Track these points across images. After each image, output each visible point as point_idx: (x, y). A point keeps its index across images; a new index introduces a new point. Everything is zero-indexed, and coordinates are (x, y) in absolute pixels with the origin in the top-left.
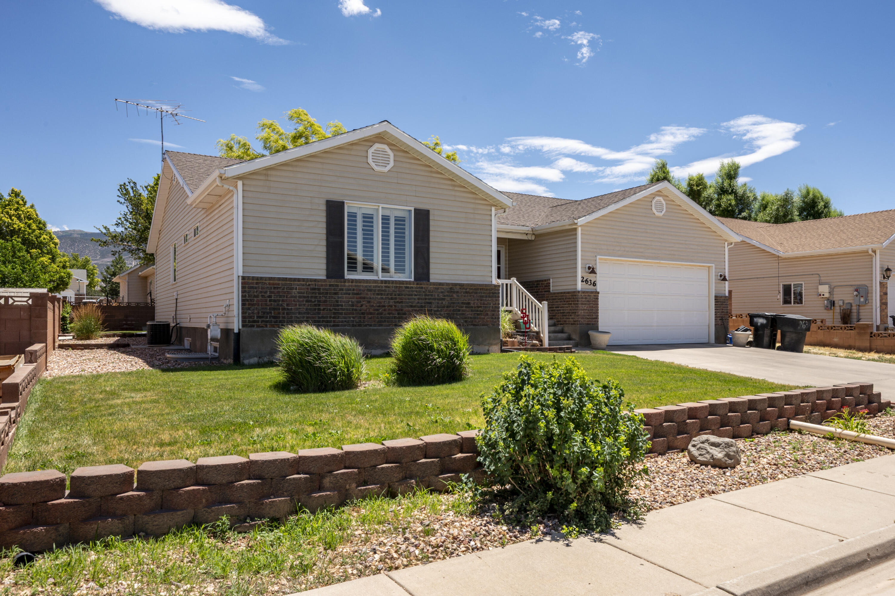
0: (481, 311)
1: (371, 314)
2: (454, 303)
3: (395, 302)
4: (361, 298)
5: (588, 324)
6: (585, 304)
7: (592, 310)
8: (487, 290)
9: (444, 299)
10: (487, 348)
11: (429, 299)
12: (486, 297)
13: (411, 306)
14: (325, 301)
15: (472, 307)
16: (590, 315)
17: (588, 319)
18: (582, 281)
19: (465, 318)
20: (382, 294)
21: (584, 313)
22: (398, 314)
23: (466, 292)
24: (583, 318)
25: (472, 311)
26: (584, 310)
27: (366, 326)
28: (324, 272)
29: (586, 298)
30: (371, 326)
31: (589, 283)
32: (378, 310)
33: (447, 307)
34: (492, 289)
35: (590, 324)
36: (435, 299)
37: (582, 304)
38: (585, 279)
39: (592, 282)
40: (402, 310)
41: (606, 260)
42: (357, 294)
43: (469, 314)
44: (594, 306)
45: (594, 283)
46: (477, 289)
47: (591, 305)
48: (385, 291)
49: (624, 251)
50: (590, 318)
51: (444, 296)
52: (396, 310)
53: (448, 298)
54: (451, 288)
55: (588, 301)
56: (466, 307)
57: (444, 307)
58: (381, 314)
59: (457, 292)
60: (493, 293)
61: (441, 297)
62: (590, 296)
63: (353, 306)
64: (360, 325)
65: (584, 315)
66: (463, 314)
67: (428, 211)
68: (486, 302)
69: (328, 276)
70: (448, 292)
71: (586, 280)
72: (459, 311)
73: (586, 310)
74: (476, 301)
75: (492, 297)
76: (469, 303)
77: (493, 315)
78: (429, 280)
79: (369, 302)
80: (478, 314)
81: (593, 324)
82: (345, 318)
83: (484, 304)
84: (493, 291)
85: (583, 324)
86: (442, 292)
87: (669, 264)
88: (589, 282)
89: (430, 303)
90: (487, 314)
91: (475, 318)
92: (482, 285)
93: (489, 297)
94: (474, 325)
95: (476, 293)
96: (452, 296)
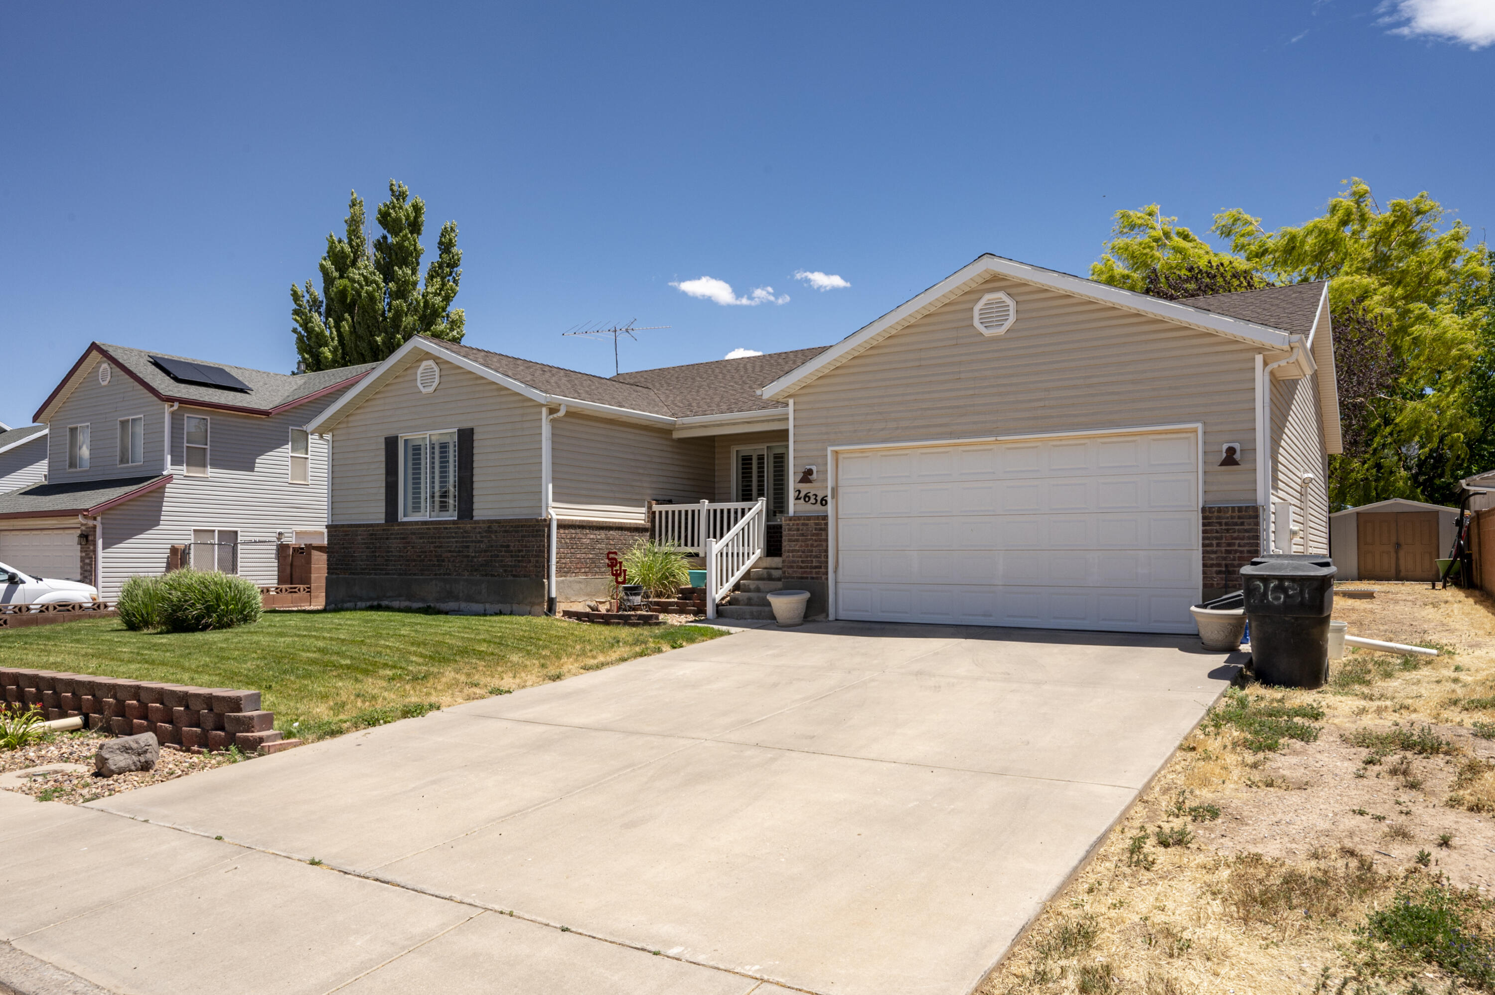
0: (523, 557)
1: (414, 561)
2: (492, 546)
3: (435, 547)
4: (407, 543)
5: (802, 578)
6: (797, 540)
7: (812, 551)
8: (530, 526)
9: (482, 542)
10: (528, 608)
11: (467, 542)
12: (529, 536)
13: (450, 551)
14: (380, 547)
15: (512, 551)
16: (807, 562)
17: (801, 568)
18: (797, 498)
19: (505, 566)
20: (423, 538)
21: (793, 557)
22: (438, 561)
23: (506, 531)
24: (792, 567)
25: (512, 556)
26: (793, 551)
27: (410, 575)
28: (383, 516)
29: (798, 530)
30: (415, 574)
31: (813, 501)
32: (420, 556)
33: (486, 551)
34: (536, 525)
35: (807, 578)
36: (472, 542)
37: (790, 541)
38: (802, 495)
39: (819, 499)
40: (441, 556)
41: (862, 451)
42: (403, 538)
43: (509, 561)
44: (815, 544)
45: (822, 500)
46: (518, 526)
47: (810, 543)
48: (426, 533)
49: (897, 428)
50: (807, 567)
51: (482, 537)
52: (436, 556)
53: (486, 540)
54: (489, 527)
55: (803, 535)
56: (506, 552)
57: (481, 552)
58: (423, 560)
59: (496, 532)
60: (537, 531)
61: (479, 538)
62: (807, 525)
63: (400, 552)
64: (405, 574)
65: (794, 562)
66: (502, 561)
67: (472, 430)
68: (528, 544)
69: (386, 521)
70: (486, 532)
71: (806, 496)
72: (498, 556)
73: (798, 551)
74: (517, 543)
75: (536, 536)
76: (508, 546)
77: (537, 562)
78: (472, 517)
79: (413, 547)
80: (519, 561)
81: (812, 578)
82: (394, 565)
83: (526, 546)
84: (537, 528)
85: (793, 578)
86: (480, 533)
87: (1041, 440)
88: (813, 498)
89: (468, 547)
90: (530, 561)
91: (515, 566)
92: (526, 520)
93: (533, 536)
94: (514, 576)
95: (517, 532)
96: (490, 537)
